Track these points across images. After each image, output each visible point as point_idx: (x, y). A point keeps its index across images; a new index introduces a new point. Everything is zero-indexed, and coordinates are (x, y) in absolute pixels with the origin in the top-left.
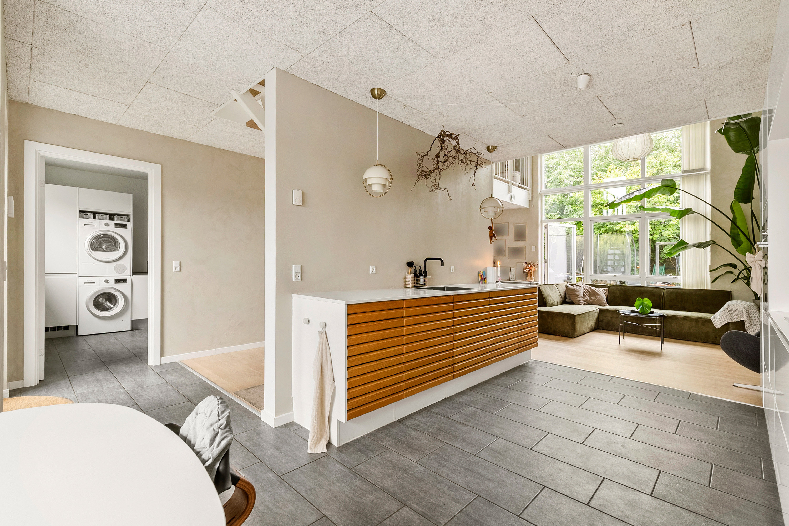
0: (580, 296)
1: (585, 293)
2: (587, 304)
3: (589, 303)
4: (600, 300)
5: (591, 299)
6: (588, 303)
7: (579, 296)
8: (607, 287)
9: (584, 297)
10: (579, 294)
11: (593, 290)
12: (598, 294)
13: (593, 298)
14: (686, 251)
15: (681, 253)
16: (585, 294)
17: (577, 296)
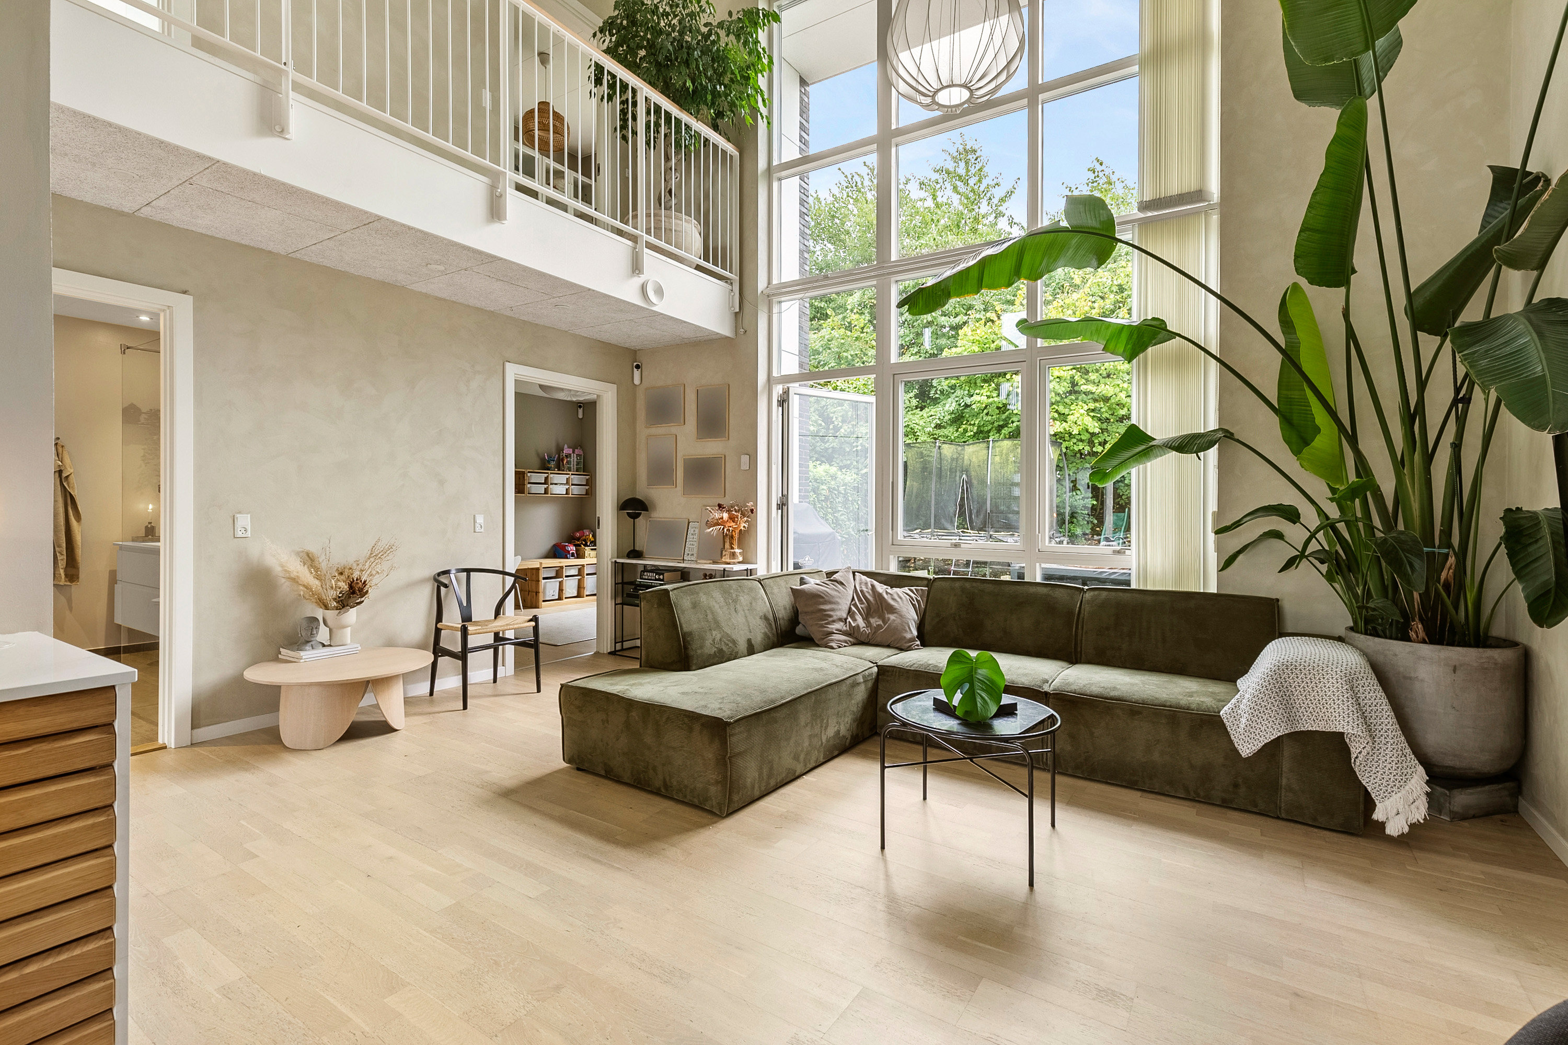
0: (835, 618)
1: (855, 605)
2: (854, 644)
3: (862, 639)
4: (896, 629)
5: (869, 625)
6: (858, 639)
7: (831, 616)
8: (925, 582)
9: (849, 619)
10: (833, 610)
11: (880, 595)
12: (892, 610)
13: (875, 621)
14: (1149, 464)
15: (1134, 471)
16: (853, 608)
17: (825, 616)
